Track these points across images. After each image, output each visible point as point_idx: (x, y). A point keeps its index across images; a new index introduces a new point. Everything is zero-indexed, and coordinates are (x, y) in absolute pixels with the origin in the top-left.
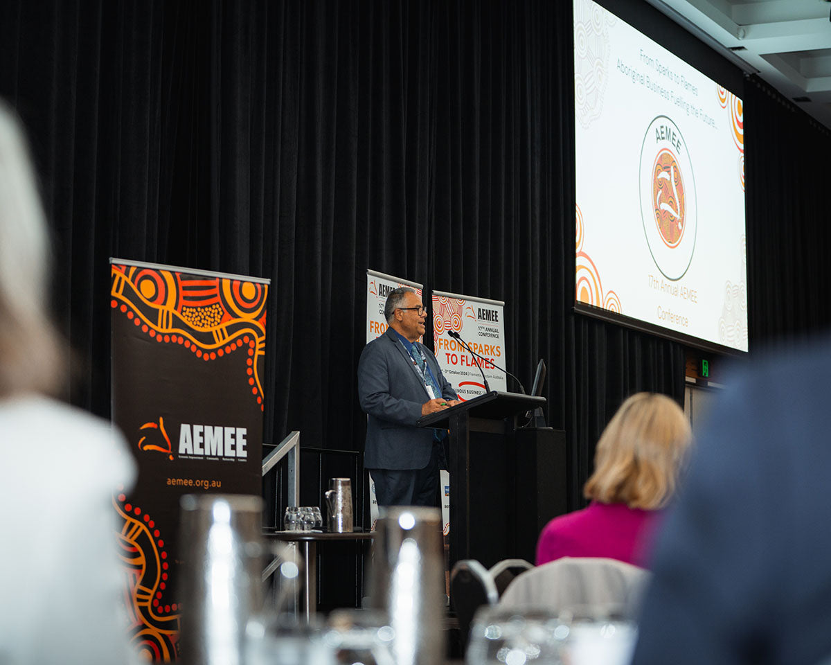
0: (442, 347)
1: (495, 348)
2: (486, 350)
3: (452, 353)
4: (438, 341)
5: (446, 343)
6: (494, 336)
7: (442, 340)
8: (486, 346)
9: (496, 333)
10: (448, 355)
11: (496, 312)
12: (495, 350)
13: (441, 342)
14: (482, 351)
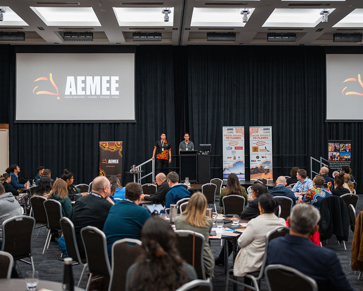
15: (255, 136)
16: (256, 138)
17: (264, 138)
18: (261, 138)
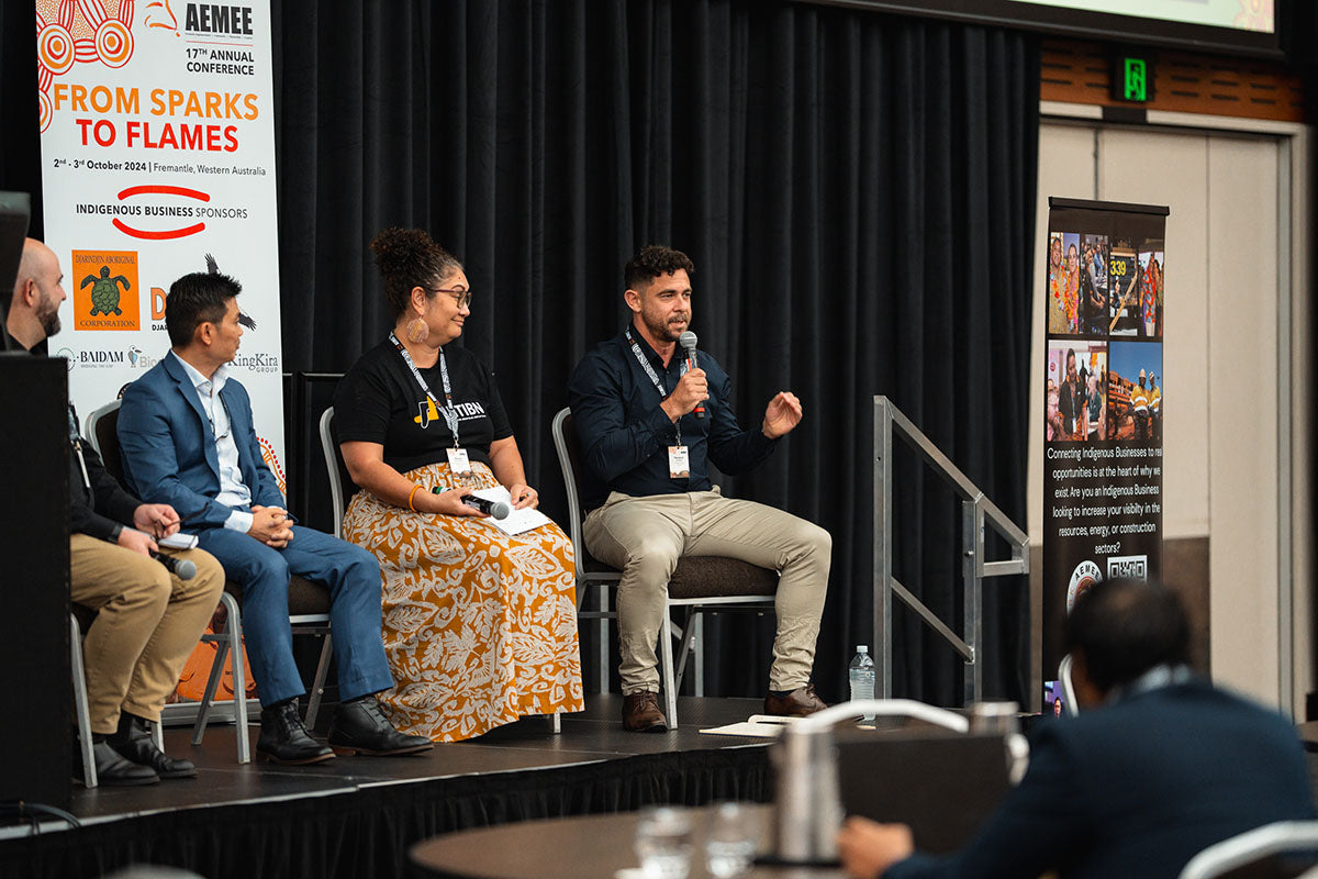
0: (66, 105)
1: (241, 101)
2: (209, 105)
3: (96, 117)
4: (51, 92)
5: (79, 93)
6: (238, 70)
7: (65, 87)
8: (209, 95)
9: (244, 63)
10: (84, 123)
11: (247, 11)
12: (240, 105)
13: (62, 92)
14: (198, 109)
15: (101, 99)
16: (105, 133)
17: (192, 138)
18: (168, 138)
